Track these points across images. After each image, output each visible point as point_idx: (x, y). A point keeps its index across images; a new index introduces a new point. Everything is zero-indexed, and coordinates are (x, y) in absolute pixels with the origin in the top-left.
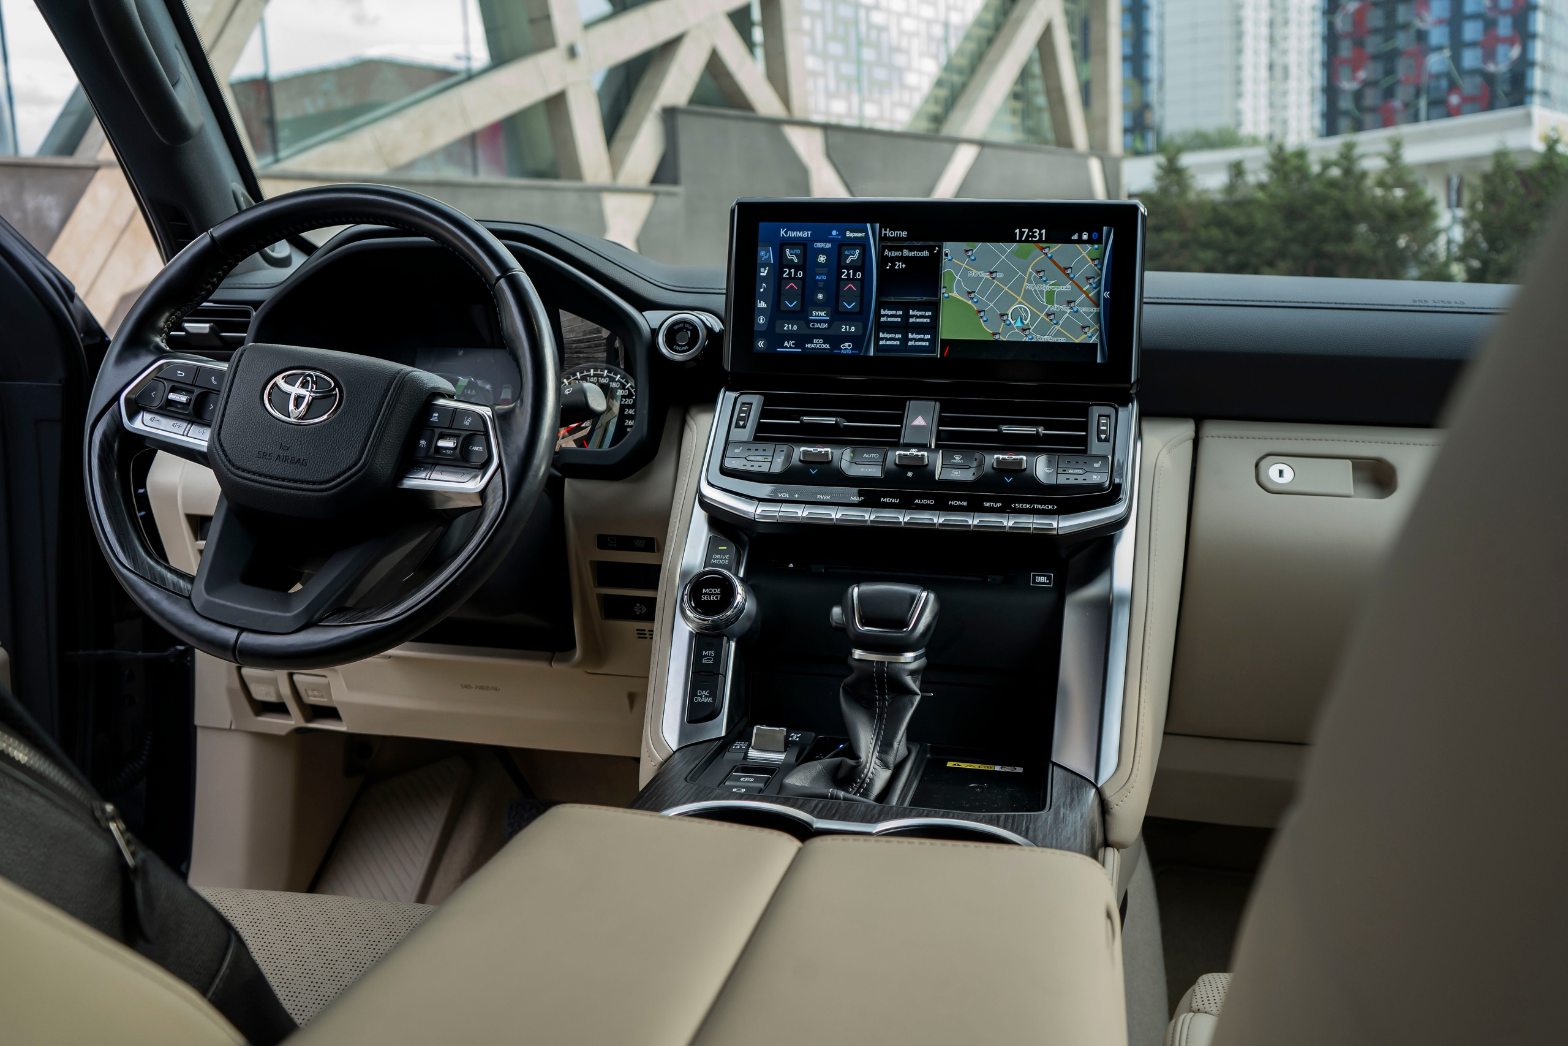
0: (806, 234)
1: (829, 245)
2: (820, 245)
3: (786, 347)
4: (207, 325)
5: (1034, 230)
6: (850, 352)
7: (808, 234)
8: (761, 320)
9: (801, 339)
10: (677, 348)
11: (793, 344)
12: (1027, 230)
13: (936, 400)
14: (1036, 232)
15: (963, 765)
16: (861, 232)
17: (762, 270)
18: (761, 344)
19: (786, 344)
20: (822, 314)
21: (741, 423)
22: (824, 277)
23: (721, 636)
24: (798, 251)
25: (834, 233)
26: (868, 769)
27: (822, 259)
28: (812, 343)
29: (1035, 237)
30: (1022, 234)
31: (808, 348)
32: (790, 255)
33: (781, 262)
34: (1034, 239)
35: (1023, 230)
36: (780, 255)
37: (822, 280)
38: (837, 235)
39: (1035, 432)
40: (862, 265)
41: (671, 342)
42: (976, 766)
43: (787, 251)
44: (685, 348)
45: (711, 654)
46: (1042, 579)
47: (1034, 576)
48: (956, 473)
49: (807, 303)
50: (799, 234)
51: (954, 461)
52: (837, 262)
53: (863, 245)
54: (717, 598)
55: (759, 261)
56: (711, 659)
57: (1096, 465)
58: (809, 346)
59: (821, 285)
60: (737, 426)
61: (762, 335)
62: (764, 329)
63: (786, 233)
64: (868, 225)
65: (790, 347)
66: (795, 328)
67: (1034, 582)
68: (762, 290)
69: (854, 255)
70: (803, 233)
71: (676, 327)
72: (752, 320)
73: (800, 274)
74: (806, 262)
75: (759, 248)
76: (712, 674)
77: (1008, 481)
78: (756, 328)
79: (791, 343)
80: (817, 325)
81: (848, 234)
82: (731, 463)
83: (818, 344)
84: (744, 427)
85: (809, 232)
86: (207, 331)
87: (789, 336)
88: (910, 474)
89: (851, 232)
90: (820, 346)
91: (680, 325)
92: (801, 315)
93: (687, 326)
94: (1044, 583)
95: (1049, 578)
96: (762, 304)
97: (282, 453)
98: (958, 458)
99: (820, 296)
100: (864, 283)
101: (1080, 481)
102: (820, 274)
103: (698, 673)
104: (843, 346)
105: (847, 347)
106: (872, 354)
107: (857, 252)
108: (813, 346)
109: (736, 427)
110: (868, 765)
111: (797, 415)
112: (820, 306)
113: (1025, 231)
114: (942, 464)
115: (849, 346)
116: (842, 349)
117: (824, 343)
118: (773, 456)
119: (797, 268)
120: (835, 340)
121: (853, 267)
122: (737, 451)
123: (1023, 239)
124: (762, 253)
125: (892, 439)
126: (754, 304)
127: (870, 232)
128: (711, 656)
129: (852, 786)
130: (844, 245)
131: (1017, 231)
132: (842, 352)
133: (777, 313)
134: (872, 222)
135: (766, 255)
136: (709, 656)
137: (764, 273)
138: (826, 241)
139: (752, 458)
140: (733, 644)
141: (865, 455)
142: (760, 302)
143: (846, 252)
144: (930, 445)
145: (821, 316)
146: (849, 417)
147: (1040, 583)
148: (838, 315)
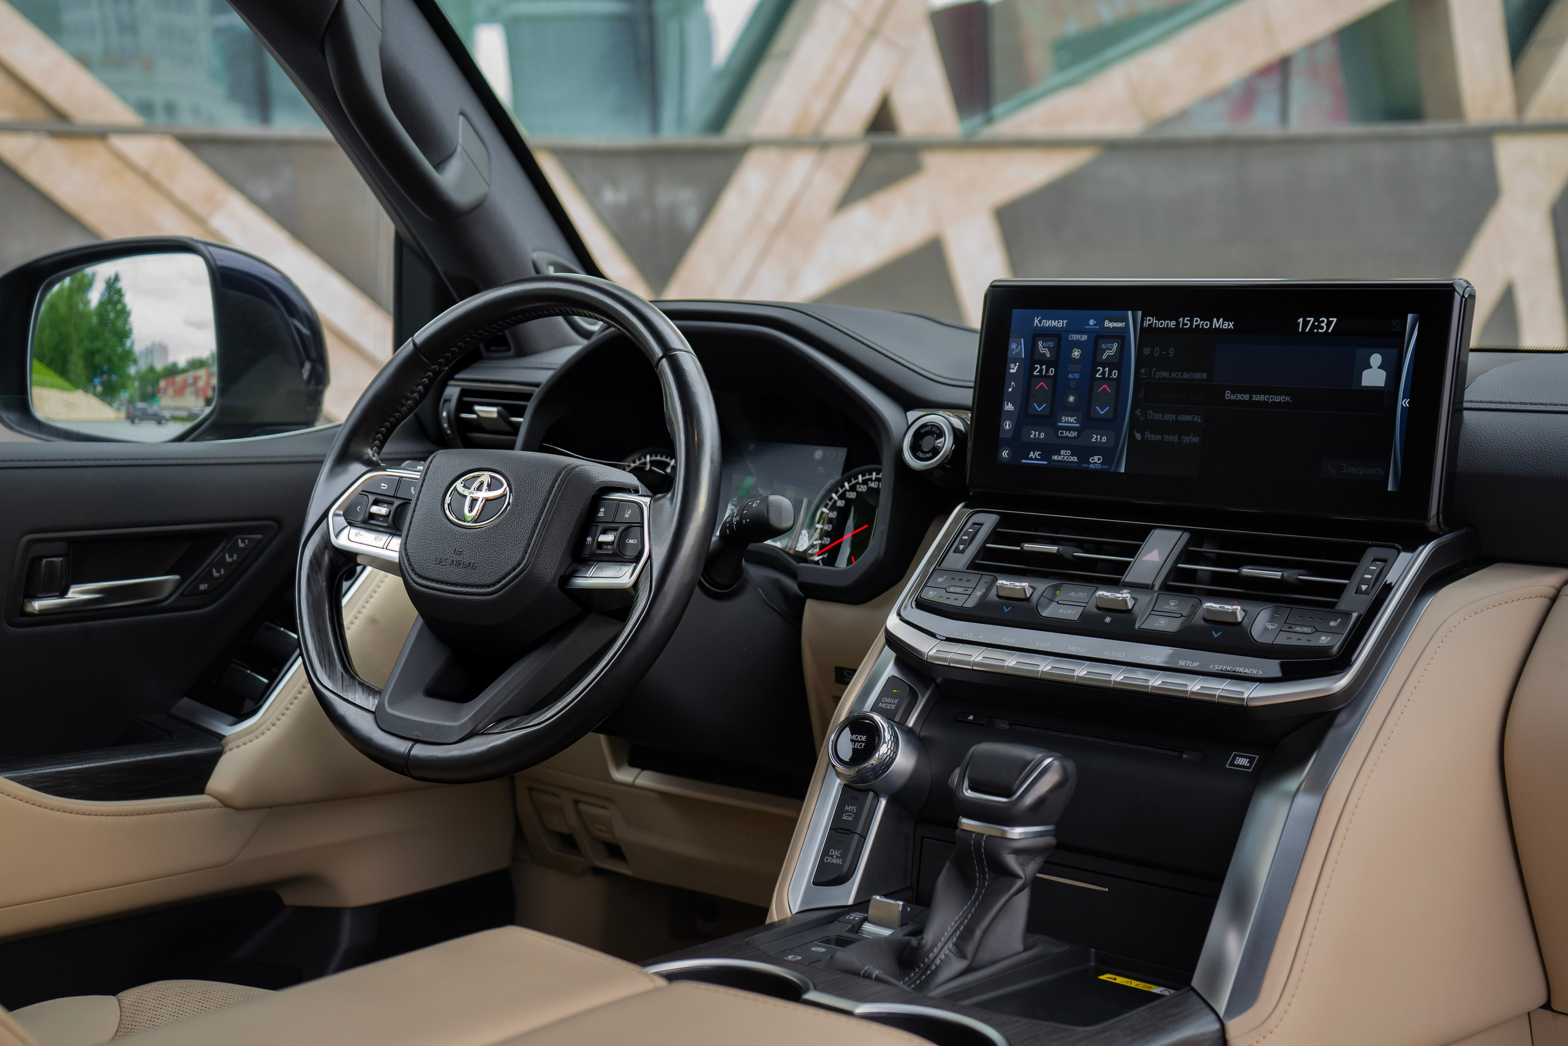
0: (1060, 324)
1: (1085, 337)
2: (1075, 337)
3: (1031, 459)
4: (494, 409)
5: (1321, 319)
6: (1099, 467)
7: (1063, 323)
8: (1007, 425)
9: (1048, 449)
10: (921, 455)
11: (1039, 455)
12: (1312, 319)
13: (1185, 530)
14: (1323, 321)
15: (1120, 980)
16: (1121, 322)
17: (1012, 365)
18: (1005, 454)
19: (1031, 455)
20: (1070, 420)
21: (961, 547)
22: (1077, 376)
23: (867, 791)
24: (1051, 344)
25: (1092, 322)
26: (935, 955)
27: (1076, 353)
28: (1059, 454)
29: (1322, 328)
30: (1306, 323)
31: (1054, 461)
32: (1044, 348)
33: (1032, 358)
34: (1320, 331)
35: (1308, 319)
36: (1032, 349)
37: (1074, 379)
38: (1094, 325)
39: (1279, 577)
40: (1119, 362)
41: (915, 448)
42: (1134, 984)
43: (1040, 343)
44: (928, 455)
45: (853, 810)
46: (1243, 761)
47: (1235, 756)
48: (1162, 622)
49: (1057, 406)
50: (1054, 323)
51: (1168, 607)
52: (1093, 358)
53: (1120, 337)
54: (861, 746)
55: (1009, 355)
56: (851, 816)
57: (1332, 624)
58: (1055, 458)
59: (1073, 385)
60: (957, 551)
61: (1008, 443)
62: (1009, 435)
63: (1040, 322)
64: (1130, 313)
65: (1036, 459)
66: (1042, 435)
67: (1232, 764)
68: (1010, 390)
69: (1111, 350)
70: (1058, 322)
71: (923, 431)
72: (998, 425)
73: (1052, 372)
74: (1058, 359)
75: (1011, 340)
76: (849, 832)
77: (1216, 636)
78: (1002, 435)
79: (1037, 453)
80: (1066, 434)
81: (1107, 324)
82: (930, 594)
83: (1065, 456)
84: (962, 552)
85: (1065, 321)
86: (495, 415)
87: (1035, 445)
88: (1108, 620)
89: (1110, 321)
90: (1067, 458)
91: (928, 429)
92: (1048, 421)
93: (934, 429)
94: (1243, 767)
95: (1251, 762)
96: (1009, 407)
97: (456, 558)
98: (1172, 604)
99: (1071, 399)
100: (1120, 384)
101: (1303, 642)
102: (1073, 373)
103: (836, 830)
104: (1093, 460)
105: (1096, 460)
106: (1123, 470)
107: (1115, 345)
108: (1060, 458)
109: (954, 552)
110: (936, 950)
111: (1019, 540)
112: (1070, 410)
113: (1310, 321)
114: (1153, 610)
115: (1099, 459)
116: (1091, 463)
117: (1072, 455)
118: (974, 589)
119: (1049, 363)
120: (1084, 451)
121: (1111, 364)
122: (940, 580)
123: (1307, 330)
124: (1013, 346)
125: (1114, 576)
126: (1001, 406)
127: (1131, 322)
128: (852, 812)
129: (914, 970)
130: (1101, 337)
131: (1301, 320)
132: (1091, 466)
133: (1025, 418)
134: (1134, 310)
135: (1017, 348)
136: (850, 812)
137: (1013, 369)
138: (1081, 333)
139: (952, 589)
140: (883, 802)
141: (1072, 594)
142: (1007, 405)
143: (1103, 346)
144: (1153, 586)
145: (1070, 423)
146: (1081, 545)
147: (1238, 766)
148: (1089, 422)
